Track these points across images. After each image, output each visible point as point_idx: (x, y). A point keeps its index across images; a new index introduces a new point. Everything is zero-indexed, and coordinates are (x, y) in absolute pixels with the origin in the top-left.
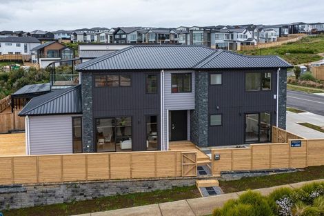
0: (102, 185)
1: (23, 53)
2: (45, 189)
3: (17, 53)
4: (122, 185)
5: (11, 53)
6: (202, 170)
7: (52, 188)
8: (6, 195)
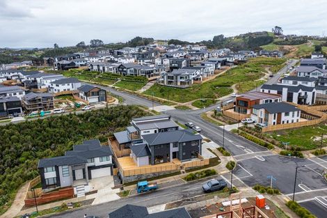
1: (71, 89)
3: (68, 90)
5: (65, 90)
6: (181, 167)
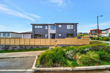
0: (27, 46)
2: (15, 46)
4: (31, 46)
7: (16, 46)
8: (7, 47)
